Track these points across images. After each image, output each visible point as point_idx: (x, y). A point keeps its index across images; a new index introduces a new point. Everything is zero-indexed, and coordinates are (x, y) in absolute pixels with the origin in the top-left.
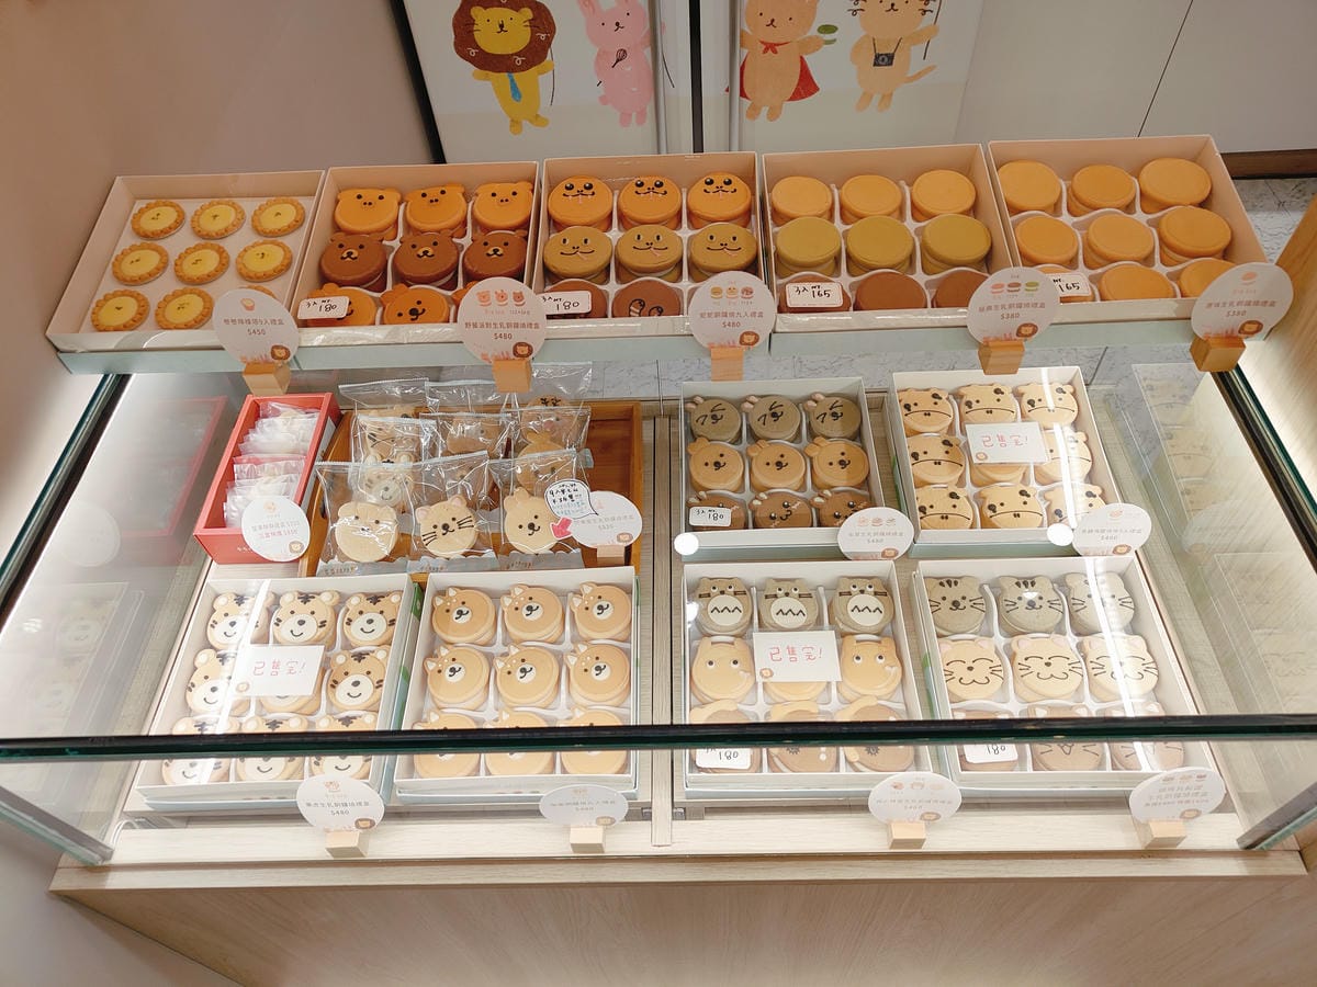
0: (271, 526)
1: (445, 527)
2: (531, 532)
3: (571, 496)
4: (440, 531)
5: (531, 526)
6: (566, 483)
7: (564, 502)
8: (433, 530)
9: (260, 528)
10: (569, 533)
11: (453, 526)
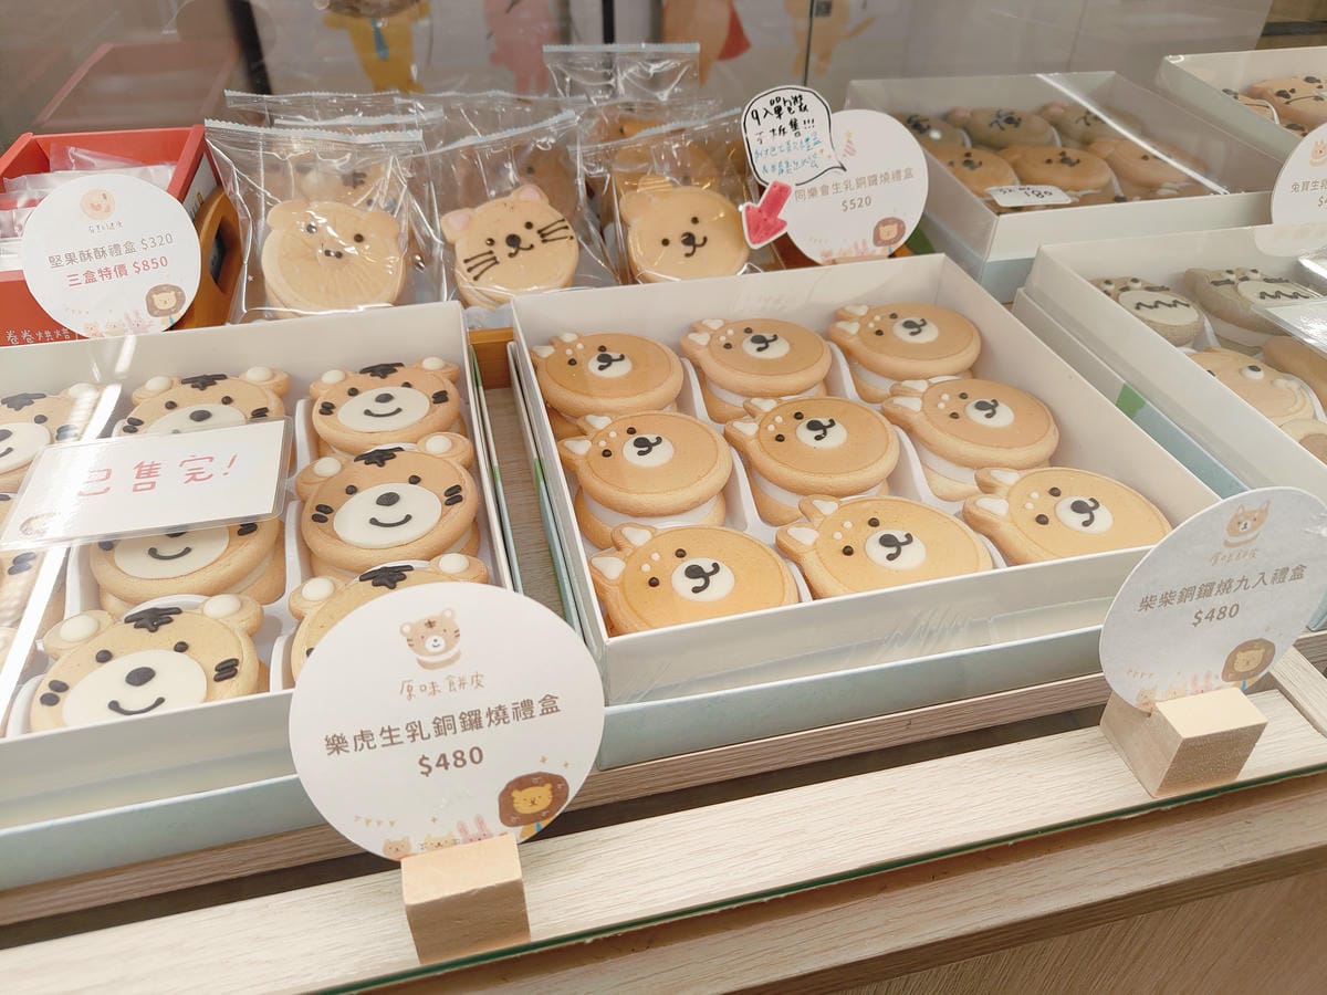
0: (100, 253)
1: (513, 240)
2: (689, 249)
3: (794, 124)
4: (502, 250)
5: (689, 239)
6: (781, 94)
7: (780, 139)
8: (487, 249)
9: (71, 259)
10: (783, 224)
11: (529, 237)
